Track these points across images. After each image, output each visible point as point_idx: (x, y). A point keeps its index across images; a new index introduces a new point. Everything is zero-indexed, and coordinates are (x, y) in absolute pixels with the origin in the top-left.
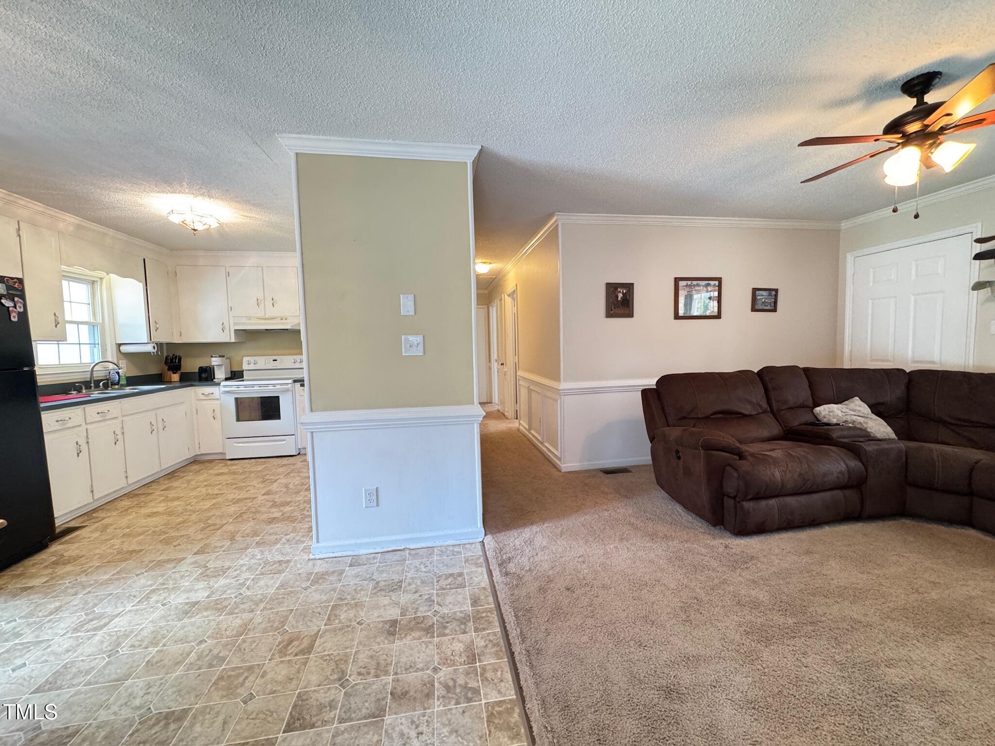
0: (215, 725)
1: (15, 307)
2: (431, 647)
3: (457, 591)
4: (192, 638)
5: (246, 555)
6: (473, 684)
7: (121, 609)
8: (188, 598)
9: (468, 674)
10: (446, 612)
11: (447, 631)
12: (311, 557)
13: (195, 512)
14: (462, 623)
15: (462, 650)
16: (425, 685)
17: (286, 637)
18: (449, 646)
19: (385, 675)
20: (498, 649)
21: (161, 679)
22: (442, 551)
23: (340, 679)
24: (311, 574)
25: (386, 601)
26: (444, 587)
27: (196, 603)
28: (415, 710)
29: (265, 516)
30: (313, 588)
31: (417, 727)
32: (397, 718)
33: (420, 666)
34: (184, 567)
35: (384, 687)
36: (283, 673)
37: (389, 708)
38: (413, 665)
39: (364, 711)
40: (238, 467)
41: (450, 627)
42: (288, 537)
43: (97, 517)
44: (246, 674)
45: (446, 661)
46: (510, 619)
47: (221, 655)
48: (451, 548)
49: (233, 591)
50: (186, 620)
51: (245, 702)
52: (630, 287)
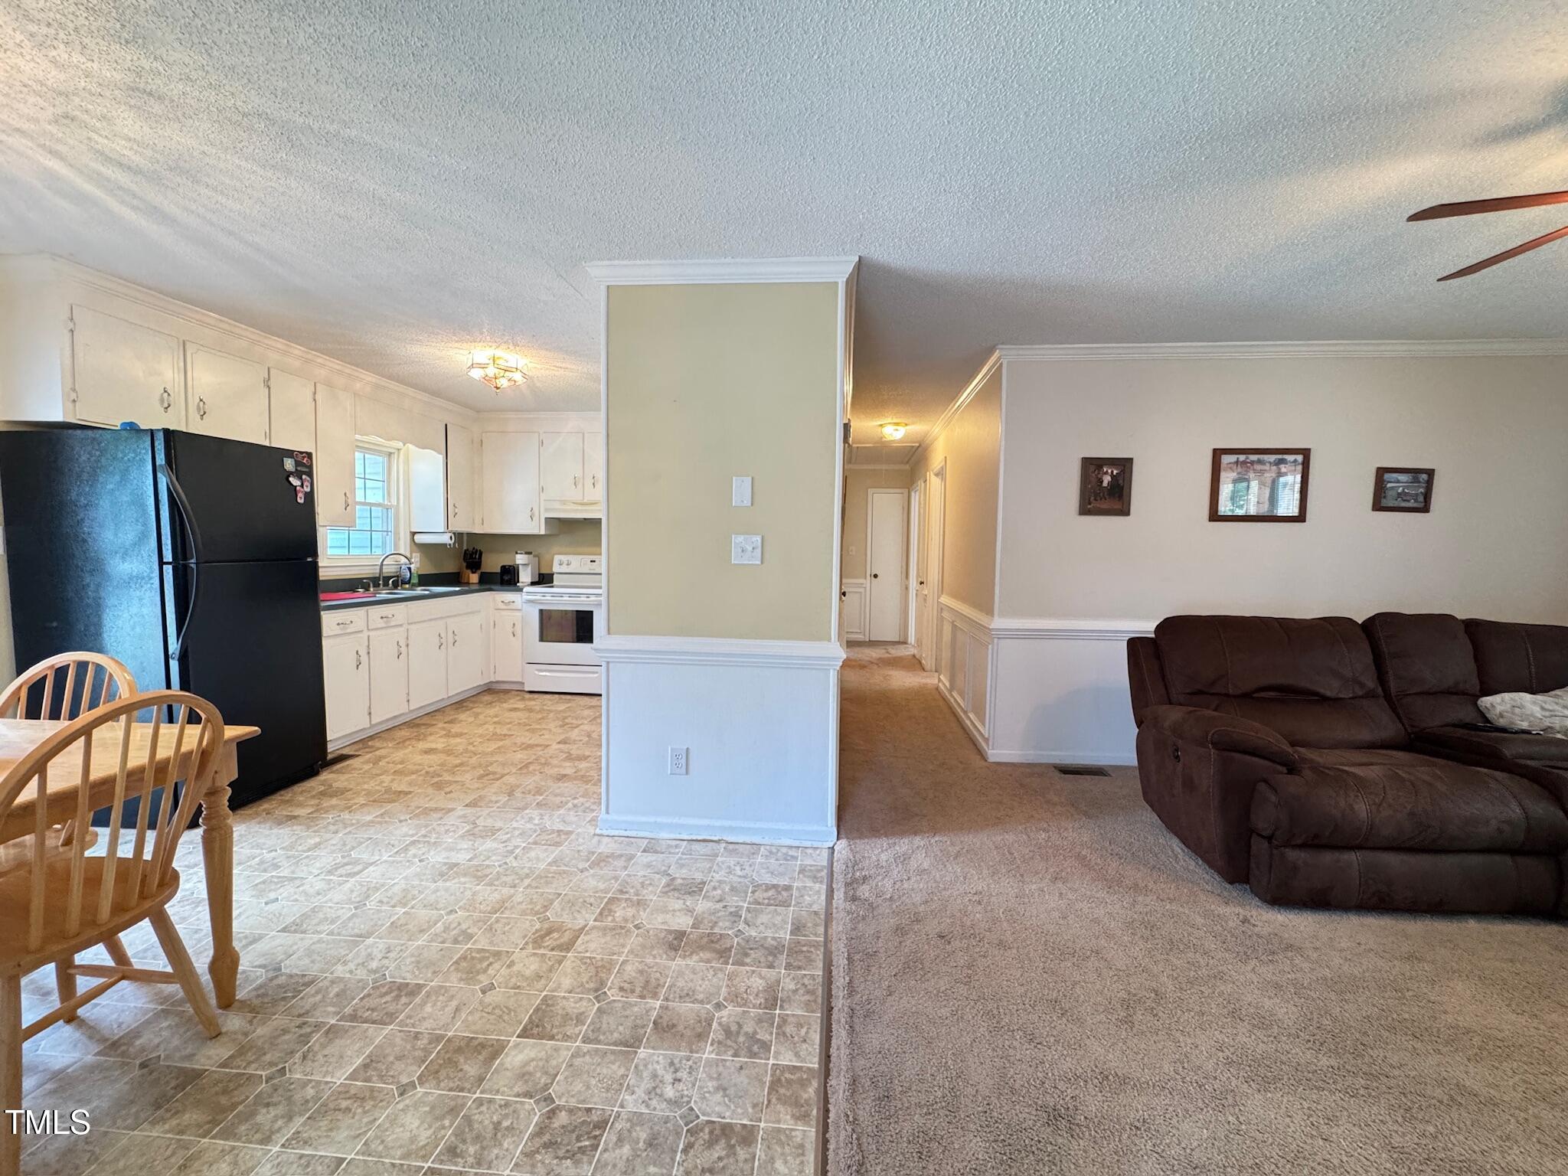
0: (447, 1009)
1: (302, 486)
2: (720, 975)
3: (776, 910)
4: (442, 905)
5: (523, 818)
6: (763, 1036)
7: (378, 858)
8: (448, 858)
9: (760, 1021)
10: (754, 934)
11: (748, 960)
12: (598, 831)
13: (476, 754)
14: (771, 953)
15: (761, 988)
16: (700, 1022)
17: (546, 926)
18: (746, 980)
19: (652, 998)
20: (812, 998)
21: (402, 945)
22: (771, 852)
23: (596, 990)
24: (593, 853)
25: (678, 905)
26: (761, 901)
27: (456, 865)
28: (680, 1051)
29: (554, 771)
30: (592, 871)
31: (676, 1071)
32: (654, 1054)
33: (701, 997)
34: (451, 820)
35: (647, 1012)
36: (533, 967)
37: (648, 1039)
38: (691, 993)
39: (616, 1035)
40: (537, 702)
41: (753, 956)
42: (576, 801)
43: (372, 747)
44: (491, 960)
45: (735, 998)
46: (841, 962)
47: (469, 931)
48: (784, 850)
49: (499, 858)
50: (440, 884)
51: (484, 992)
52: (1125, 465)
